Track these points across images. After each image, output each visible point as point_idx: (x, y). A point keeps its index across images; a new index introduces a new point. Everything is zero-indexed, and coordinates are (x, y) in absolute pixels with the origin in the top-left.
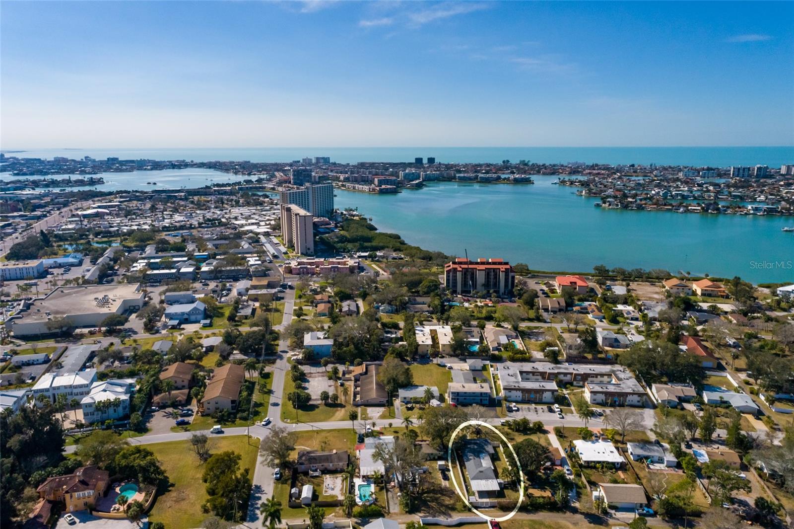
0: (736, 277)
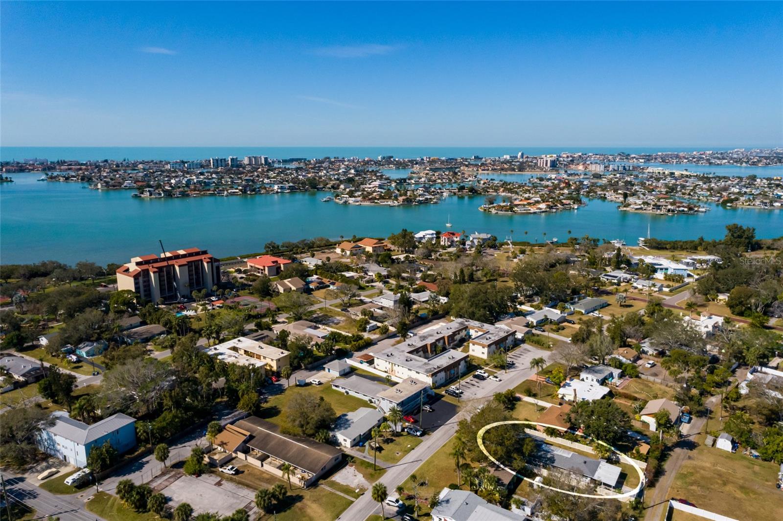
0: (403, 230)
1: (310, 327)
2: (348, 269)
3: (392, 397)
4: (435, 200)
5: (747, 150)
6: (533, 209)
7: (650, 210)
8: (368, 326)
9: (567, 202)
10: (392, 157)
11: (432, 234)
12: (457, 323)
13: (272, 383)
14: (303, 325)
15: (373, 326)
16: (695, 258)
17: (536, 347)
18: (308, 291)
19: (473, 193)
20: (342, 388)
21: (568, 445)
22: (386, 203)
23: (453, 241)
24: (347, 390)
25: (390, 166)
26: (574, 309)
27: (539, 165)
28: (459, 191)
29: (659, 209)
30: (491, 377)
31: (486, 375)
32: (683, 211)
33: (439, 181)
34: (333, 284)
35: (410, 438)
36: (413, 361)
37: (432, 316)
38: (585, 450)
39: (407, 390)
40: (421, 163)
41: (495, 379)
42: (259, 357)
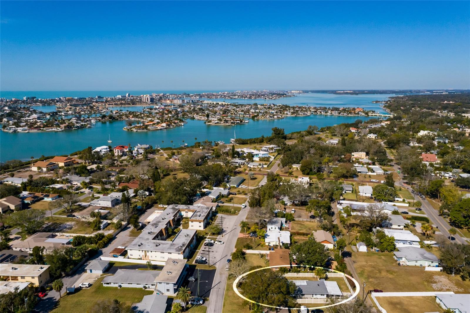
1: (49, 237)
2: (54, 182)
3: (168, 279)
4: (89, 126)
5: (242, 91)
6: (159, 128)
7: (222, 123)
8: (102, 225)
9: (176, 121)
10: (35, 98)
11: (107, 149)
12: (170, 208)
13: (41, 300)
14: (41, 237)
15: (105, 224)
16: (266, 147)
17: (227, 214)
18: (25, 206)
19: (112, 119)
20: (114, 283)
21: (295, 276)
22: (50, 130)
23: (123, 152)
24: (120, 284)
25: (37, 104)
26: (230, 186)
27: (143, 101)
28: (102, 119)
29: (227, 122)
30: (216, 242)
31: (212, 242)
32: (238, 122)
33: (83, 113)
34: (47, 196)
35: (195, 308)
36: (161, 245)
37: (146, 207)
38: (306, 276)
39: (175, 270)
40: (60, 101)
41: (220, 243)
42: (15, 278)
